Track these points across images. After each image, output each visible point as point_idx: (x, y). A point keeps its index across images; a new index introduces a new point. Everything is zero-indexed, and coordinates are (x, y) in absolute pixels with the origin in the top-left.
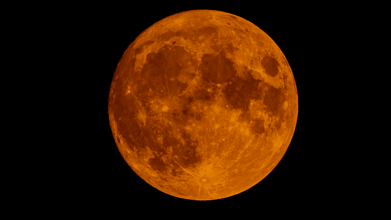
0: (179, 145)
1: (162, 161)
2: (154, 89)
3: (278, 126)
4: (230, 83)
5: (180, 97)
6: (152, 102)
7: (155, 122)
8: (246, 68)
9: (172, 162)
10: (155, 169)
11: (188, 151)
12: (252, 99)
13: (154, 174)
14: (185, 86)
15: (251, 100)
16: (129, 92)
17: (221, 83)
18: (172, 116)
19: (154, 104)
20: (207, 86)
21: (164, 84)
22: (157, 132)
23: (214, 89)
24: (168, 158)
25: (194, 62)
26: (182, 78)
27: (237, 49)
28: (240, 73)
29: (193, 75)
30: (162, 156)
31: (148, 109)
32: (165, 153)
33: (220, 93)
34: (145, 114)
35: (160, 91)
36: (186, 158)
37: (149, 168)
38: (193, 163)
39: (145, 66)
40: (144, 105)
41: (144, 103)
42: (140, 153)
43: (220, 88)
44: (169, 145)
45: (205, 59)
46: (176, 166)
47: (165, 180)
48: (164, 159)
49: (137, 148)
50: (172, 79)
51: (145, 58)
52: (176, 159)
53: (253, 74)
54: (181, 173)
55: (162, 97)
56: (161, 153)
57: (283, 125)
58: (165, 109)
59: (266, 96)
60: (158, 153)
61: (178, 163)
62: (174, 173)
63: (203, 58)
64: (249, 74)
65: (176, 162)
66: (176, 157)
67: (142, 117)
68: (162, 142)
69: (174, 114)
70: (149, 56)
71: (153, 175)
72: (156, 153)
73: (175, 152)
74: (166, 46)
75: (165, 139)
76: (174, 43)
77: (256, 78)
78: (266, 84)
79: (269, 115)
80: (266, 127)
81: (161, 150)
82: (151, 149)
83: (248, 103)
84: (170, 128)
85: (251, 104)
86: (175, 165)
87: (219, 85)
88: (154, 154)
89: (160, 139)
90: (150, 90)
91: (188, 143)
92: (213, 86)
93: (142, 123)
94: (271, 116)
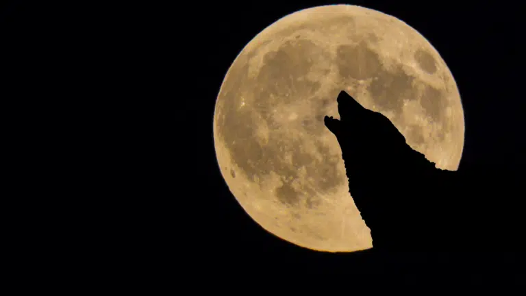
0: (314, 163)
1: (293, 189)
2: (276, 94)
3: (441, 137)
4: (376, 78)
5: (312, 100)
6: (275, 111)
7: (281, 136)
8: (394, 61)
9: (306, 188)
10: (284, 203)
11: (327, 171)
12: (406, 98)
13: (283, 210)
14: (316, 86)
15: (404, 100)
16: (244, 104)
17: (364, 78)
18: (303, 125)
19: (278, 113)
20: (346, 84)
21: (290, 87)
22: (284, 149)
23: (355, 87)
24: (300, 183)
25: (327, 56)
26: (313, 76)
27: (382, 39)
28: (387, 66)
29: (327, 72)
30: (292, 181)
31: (270, 122)
32: (296, 177)
33: (364, 91)
34: (267, 128)
35: (284, 96)
36: (324, 180)
37: (275, 202)
38: (333, 186)
39: (263, 69)
40: (264, 117)
41: (264, 113)
42: (263, 182)
43: (364, 85)
44: (300, 165)
45: (341, 52)
46: (312, 193)
47: (297, 216)
48: (295, 185)
49: (258, 175)
50: (300, 79)
51: (262, 59)
52: (310, 182)
53: (404, 68)
54: (318, 203)
55: (287, 102)
56: (291, 178)
57: (448, 136)
58: (293, 117)
59: (423, 95)
60: (287, 179)
61: (314, 189)
62: (309, 204)
63: (338, 51)
64: (400, 67)
65: (311, 187)
66: (311, 179)
67: (263, 132)
68: (291, 163)
69: (306, 122)
70: (266, 57)
71: (281, 212)
72: (284, 178)
73: (310, 173)
74: (288, 42)
75: (295, 158)
76: (298, 37)
77: (409, 74)
78: (422, 82)
79: (429, 121)
80: (426, 136)
81: (290, 174)
82: (277, 172)
83: (401, 104)
84: (301, 141)
85: (405, 105)
86: (310, 191)
87: (361, 82)
88: (282, 180)
89: (288, 158)
90: (271, 96)
91: (326, 159)
92: (353, 83)
93: (264, 140)
94: (431, 122)
